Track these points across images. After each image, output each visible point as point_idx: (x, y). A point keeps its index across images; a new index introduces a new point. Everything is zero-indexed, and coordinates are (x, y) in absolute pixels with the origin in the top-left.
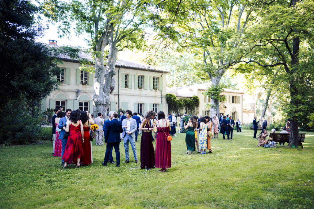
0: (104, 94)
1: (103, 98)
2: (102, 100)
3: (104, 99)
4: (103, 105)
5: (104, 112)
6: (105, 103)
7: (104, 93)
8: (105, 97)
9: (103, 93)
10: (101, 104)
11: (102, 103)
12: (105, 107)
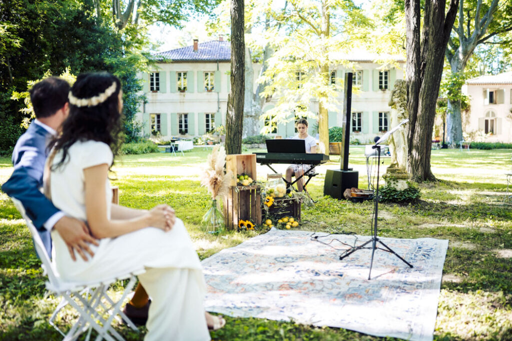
0: (253, 102)
1: (251, 107)
2: (250, 110)
3: (253, 110)
4: (251, 116)
5: (253, 126)
6: (253, 114)
7: (255, 101)
8: (255, 106)
9: (251, 102)
10: (248, 116)
11: (249, 114)
12: (254, 119)
